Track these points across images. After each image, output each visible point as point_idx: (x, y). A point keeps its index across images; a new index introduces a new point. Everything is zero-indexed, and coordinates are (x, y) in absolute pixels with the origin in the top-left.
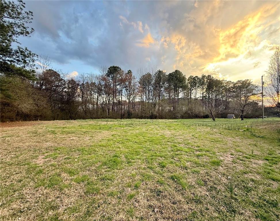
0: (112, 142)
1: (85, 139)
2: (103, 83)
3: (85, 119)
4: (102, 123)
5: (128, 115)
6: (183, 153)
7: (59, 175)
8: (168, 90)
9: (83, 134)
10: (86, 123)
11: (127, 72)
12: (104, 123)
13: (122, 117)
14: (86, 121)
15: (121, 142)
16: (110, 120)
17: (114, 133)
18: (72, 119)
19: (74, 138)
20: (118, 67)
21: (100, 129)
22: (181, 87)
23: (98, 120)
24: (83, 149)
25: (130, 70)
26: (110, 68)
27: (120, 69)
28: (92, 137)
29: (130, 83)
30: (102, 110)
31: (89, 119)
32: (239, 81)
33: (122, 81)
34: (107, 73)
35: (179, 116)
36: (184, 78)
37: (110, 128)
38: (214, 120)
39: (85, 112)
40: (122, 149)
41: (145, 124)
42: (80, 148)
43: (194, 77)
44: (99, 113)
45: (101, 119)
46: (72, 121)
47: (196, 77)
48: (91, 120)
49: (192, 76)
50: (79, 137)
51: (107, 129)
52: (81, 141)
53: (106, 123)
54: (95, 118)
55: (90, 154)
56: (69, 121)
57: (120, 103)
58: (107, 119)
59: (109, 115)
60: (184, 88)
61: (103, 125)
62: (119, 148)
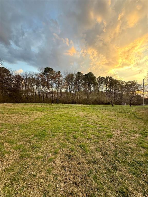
0: (43, 120)
1: (24, 118)
2: (40, 79)
3: (27, 103)
4: (38, 106)
5: (57, 101)
6: (90, 129)
7: (3, 144)
8: (84, 85)
9: (23, 114)
10: (27, 106)
11: (57, 72)
12: (39, 106)
13: (53, 102)
14: (27, 105)
15: (49, 120)
16: (44, 104)
17: (46, 113)
18: (17, 103)
19: (17, 117)
20: (51, 69)
21: (36, 110)
22: (93, 84)
23: (36, 104)
24: (22, 125)
25: (59, 71)
26: (46, 68)
27: (53, 70)
28: (30, 116)
29: (59, 79)
30: (39, 97)
31: (29, 103)
32: (129, 81)
33: (53, 78)
34: (43, 71)
35: (91, 102)
36: (95, 78)
37: (43, 110)
38: (113, 106)
39: (27, 98)
40: (49, 126)
41: (68, 107)
42: (20, 124)
43: (102, 78)
44: (37, 99)
45: (38, 103)
46: (17, 104)
47: (103, 77)
48: (31, 104)
49: (100, 77)
50: (20, 116)
51: (41, 111)
52: (22, 120)
53: (41, 106)
54: (34, 103)
55: (27, 129)
56: (15, 104)
57: (51, 92)
58: (42, 103)
59: (43, 100)
60: (95, 84)
61: (39, 108)
62: (48, 124)
